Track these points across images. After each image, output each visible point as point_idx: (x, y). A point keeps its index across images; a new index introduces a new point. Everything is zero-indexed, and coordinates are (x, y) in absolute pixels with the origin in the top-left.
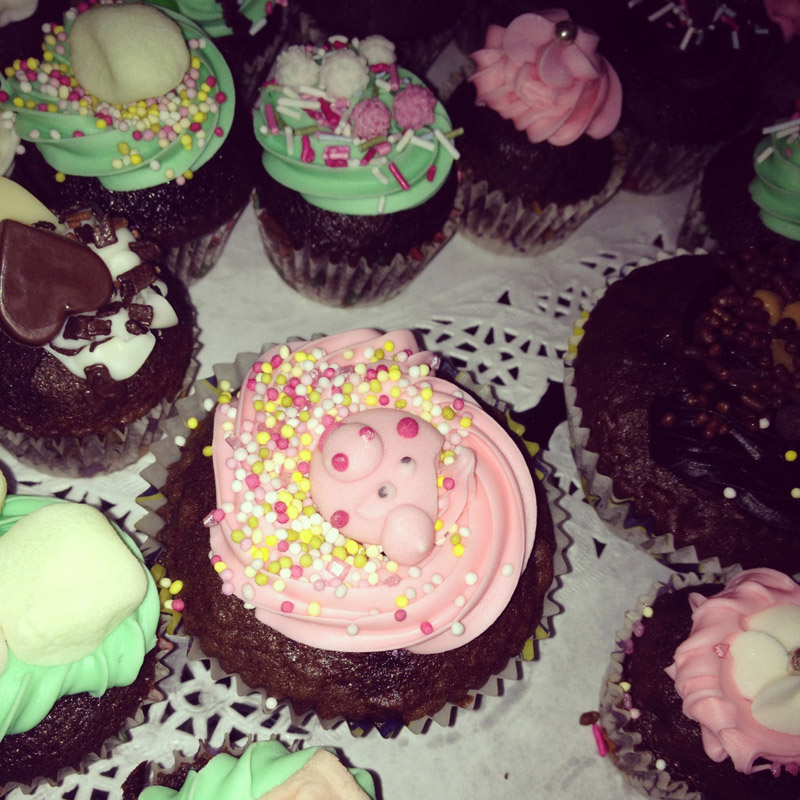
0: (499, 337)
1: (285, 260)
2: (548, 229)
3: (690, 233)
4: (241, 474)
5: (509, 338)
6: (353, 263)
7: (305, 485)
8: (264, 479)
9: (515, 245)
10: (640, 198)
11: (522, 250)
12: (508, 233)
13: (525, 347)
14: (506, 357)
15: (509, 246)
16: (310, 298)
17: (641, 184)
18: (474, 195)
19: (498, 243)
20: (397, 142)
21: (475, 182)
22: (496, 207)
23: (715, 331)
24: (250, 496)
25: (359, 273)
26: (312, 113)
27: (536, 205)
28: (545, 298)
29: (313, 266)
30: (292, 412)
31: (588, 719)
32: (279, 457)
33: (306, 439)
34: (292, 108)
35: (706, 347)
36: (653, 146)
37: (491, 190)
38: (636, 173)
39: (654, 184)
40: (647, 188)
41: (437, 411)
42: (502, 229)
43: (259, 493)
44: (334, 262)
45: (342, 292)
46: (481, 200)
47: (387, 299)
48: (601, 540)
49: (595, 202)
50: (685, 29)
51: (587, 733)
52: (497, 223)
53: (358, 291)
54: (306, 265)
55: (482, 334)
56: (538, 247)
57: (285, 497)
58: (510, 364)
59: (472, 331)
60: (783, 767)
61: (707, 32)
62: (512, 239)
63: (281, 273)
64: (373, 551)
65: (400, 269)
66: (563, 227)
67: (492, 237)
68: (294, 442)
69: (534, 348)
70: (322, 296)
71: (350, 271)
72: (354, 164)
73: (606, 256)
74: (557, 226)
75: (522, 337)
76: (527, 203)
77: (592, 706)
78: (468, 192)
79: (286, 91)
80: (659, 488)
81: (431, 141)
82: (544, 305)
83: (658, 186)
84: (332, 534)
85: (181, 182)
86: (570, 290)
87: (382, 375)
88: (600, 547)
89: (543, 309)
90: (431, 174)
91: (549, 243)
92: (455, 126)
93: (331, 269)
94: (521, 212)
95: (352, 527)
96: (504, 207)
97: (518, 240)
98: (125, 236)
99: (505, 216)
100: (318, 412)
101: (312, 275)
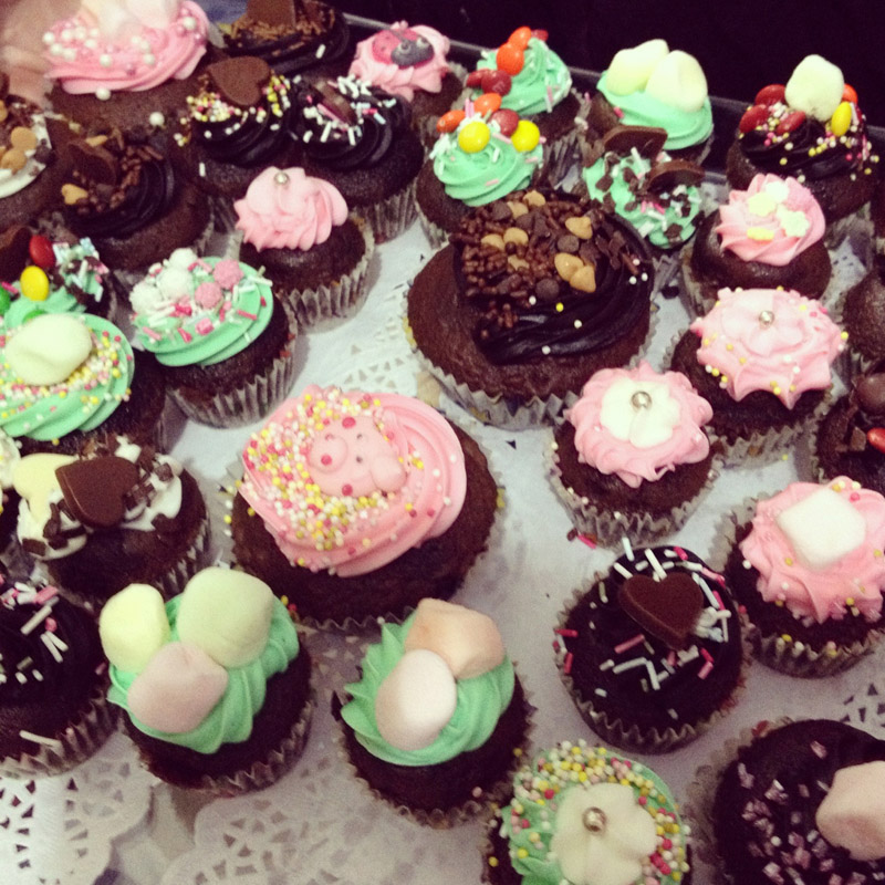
0: (368, 372)
1: (210, 412)
2: (351, 293)
3: (435, 239)
4: (278, 505)
5: (374, 369)
6: (252, 382)
7: (316, 488)
8: (292, 499)
9: (338, 316)
10: (393, 242)
11: (345, 317)
12: (330, 311)
13: (387, 366)
14: (380, 380)
15: (336, 319)
16: (239, 426)
17: (388, 234)
18: (294, 302)
19: (327, 322)
20: (232, 298)
21: (289, 294)
22: (311, 300)
23: (475, 273)
24: (291, 511)
25: (260, 386)
26: (173, 315)
27: (334, 283)
28: (379, 333)
29: (229, 400)
30: (282, 459)
31: (572, 535)
32: (292, 485)
33: (300, 466)
34: (159, 319)
35: (476, 285)
36: (377, 207)
37: (301, 292)
38: (380, 229)
39: (396, 229)
40: (393, 234)
41: (358, 408)
42: (324, 311)
43: (295, 507)
44: (240, 388)
45: (256, 407)
46: (300, 303)
47: (285, 396)
48: (511, 440)
49: (367, 260)
50: (346, 133)
51: (578, 543)
52: (319, 309)
53: (265, 400)
54: (224, 403)
55: (356, 377)
56: (354, 308)
57: (310, 500)
58: (386, 381)
59: (350, 379)
60: (674, 463)
61: (360, 126)
62: (334, 313)
63: (211, 424)
64: (376, 495)
65: (283, 368)
66: (359, 287)
67: (321, 320)
68: (294, 472)
69: (392, 364)
70: (245, 419)
71: (253, 388)
72: (217, 324)
73: (397, 287)
74: (355, 289)
75: (381, 362)
76: (327, 285)
77: (570, 527)
78: (289, 303)
79: (148, 312)
80: (510, 377)
81: (251, 284)
82: (381, 337)
83: (399, 230)
84: (349, 501)
85: (126, 398)
86: (391, 320)
87: (315, 410)
88: (513, 444)
89: (383, 341)
90: (263, 303)
91: (359, 301)
92: (257, 268)
93: (241, 394)
94: (328, 292)
95: (357, 489)
96: (316, 296)
97: (338, 311)
98: (122, 440)
99: (320, 303)
100: (296, 449)
101: (232, 408)
